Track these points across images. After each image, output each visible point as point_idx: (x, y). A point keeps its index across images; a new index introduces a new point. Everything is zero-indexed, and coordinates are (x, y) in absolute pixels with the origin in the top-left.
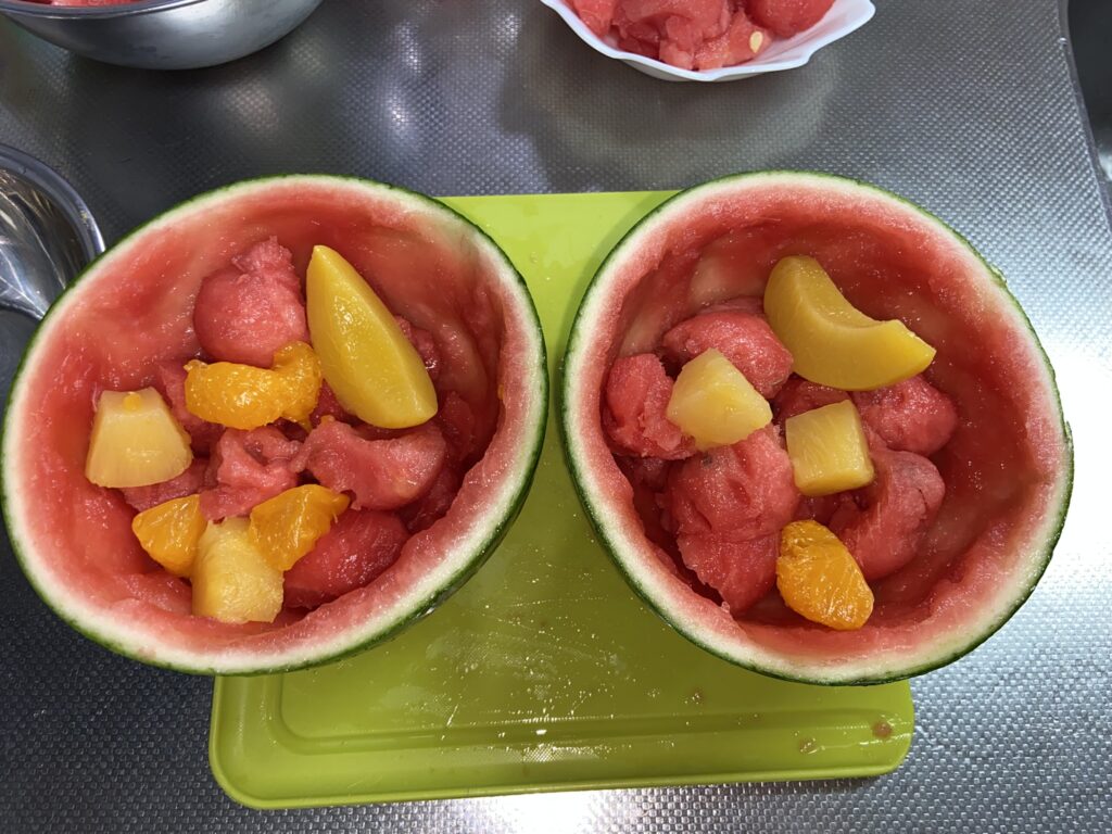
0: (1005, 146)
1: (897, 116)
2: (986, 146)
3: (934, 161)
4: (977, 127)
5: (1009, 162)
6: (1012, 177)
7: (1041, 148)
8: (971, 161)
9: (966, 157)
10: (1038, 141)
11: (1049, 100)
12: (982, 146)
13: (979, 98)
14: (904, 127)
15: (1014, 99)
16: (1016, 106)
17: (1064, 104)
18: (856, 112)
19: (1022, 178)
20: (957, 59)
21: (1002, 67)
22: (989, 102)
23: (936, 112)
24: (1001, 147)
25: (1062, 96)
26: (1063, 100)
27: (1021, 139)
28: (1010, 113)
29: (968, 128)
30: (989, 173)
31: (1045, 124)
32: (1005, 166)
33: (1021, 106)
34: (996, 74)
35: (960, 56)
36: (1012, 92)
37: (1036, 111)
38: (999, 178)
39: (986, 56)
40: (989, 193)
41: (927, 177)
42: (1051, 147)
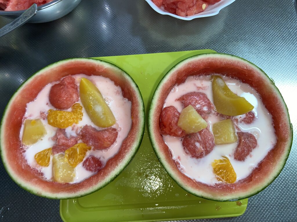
0: (276, 34)
1: (245, 26)
2: (271, 34)
3: (256, 39)
4: (268, 29)
5: (277, 39)
6: (278, 43)
7: (287, 34)
8: (266, 39)
9: (265, 38)
10: (286, 33)
11: (289, 20)
12: (269, 34)
13: (269, 20)
14: (247, 30)
15: (279, 20)
16: (280, 22)
17: (293, 21)
18: (233, 26)
19: (281, 43)
20: (262, 8)
21: (276, 10)
22: (272, 21)
23: (256, 24)
24: (275, 34)
25: (293, 18)
26: (293, 20)
27: (281, 32)
28: (278, 24)
29: (266, 29)
30: (271, 42)
31: (288, 27)
32: (276, 40)
33: (281, 22)
34: (274, 12)
35: (264, 7)
36: (279, 18)
37: (285, 23)
38: (274, 44)
39: (271, 7)
40: (271, 48)
41: (254, 44)
42: (290, 34)
